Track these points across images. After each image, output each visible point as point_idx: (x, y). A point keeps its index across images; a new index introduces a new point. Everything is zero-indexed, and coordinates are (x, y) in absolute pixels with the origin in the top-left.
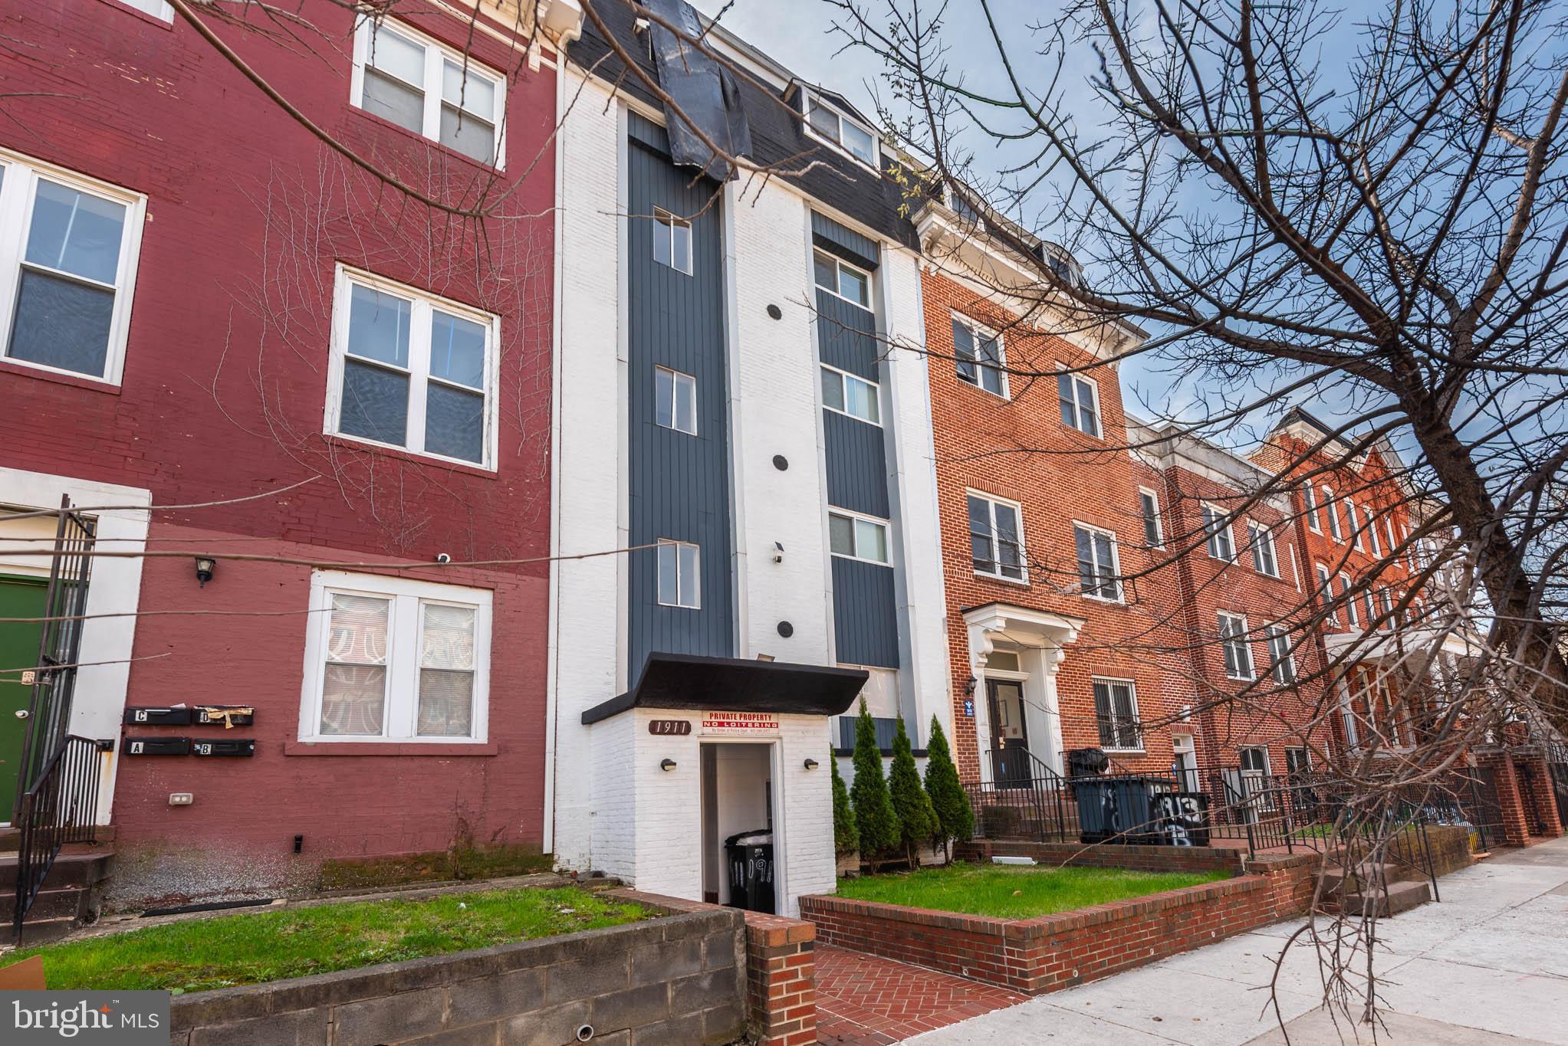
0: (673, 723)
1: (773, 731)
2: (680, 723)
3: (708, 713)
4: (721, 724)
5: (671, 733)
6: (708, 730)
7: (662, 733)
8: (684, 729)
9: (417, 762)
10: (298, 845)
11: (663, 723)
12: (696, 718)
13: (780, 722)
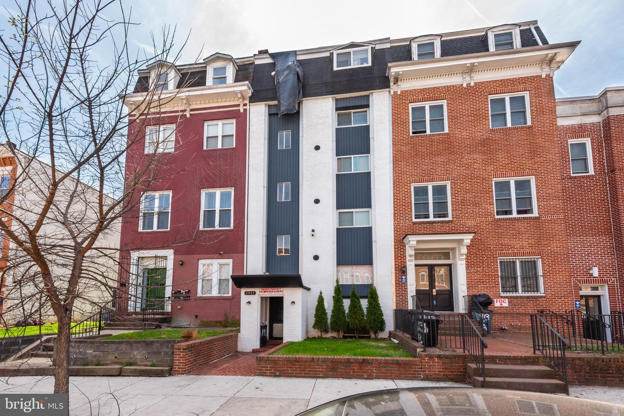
0: (250, 292)
1: (281, 293)
2: (253, 292)
3: (261, 289)
4: (265, 292)
5: (250, 294)
6: (261, 293)
7: (248, 294)
8: (254, 293)
9: (217, 300)
10: (196, 317)
11: (248, 292)
12: (257, 290)
13: (284, 290)
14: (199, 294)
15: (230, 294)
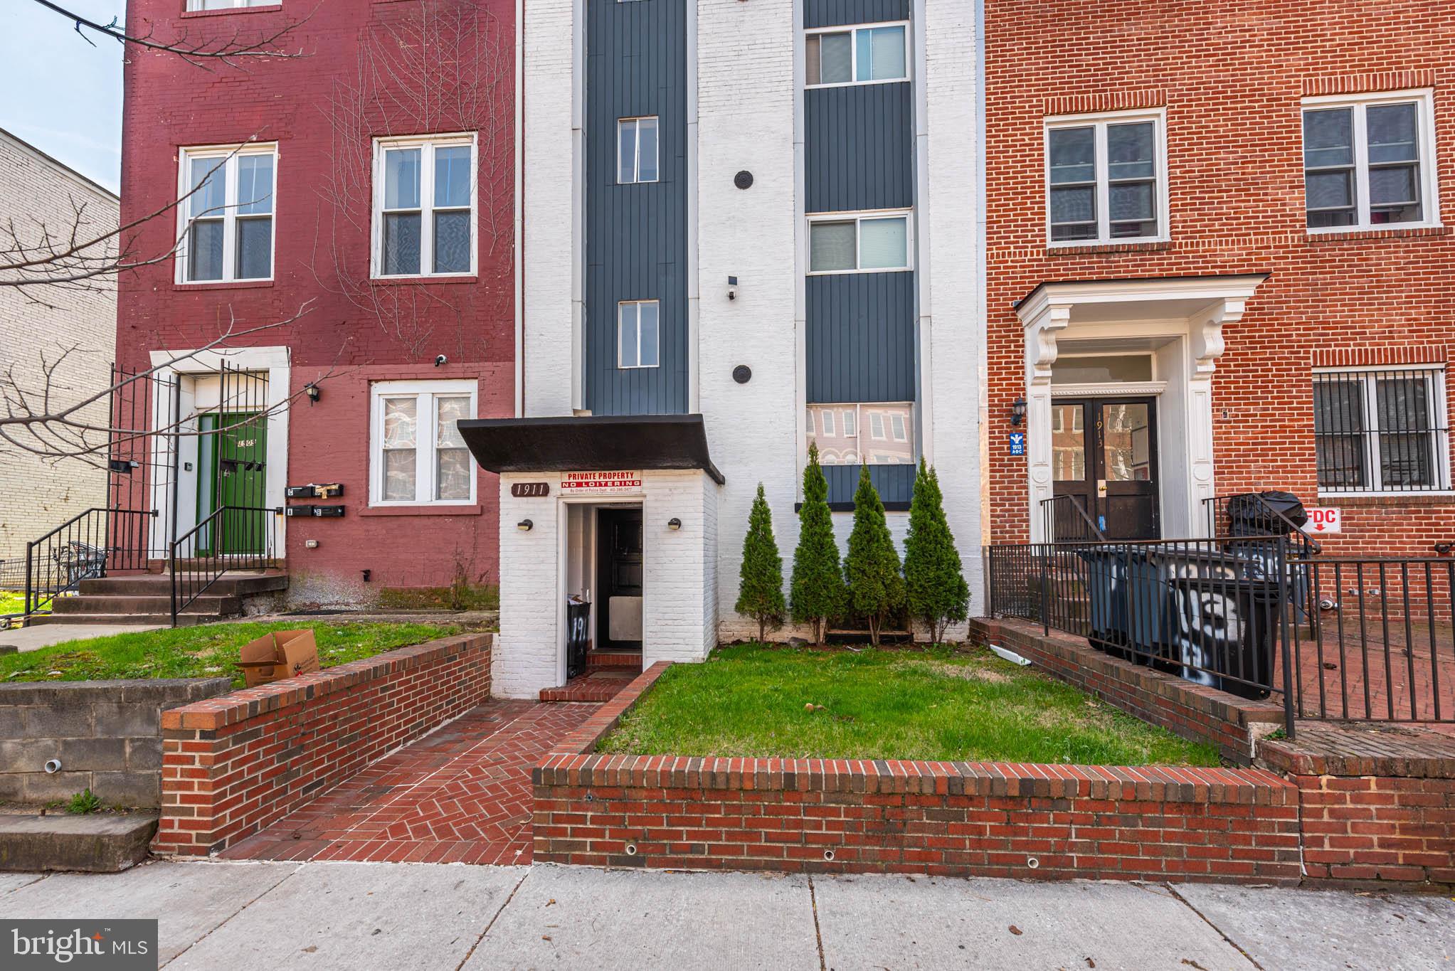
0: (531, 485)
1: (635, 489)
2: (538, 485)
3: (566, 475)
4: (579, 485)
5: (530, 495)
6: (567, 491)
7: (522, 495)
8: (543, 490)
9: (432, 520)
10: (367, 576)
11: (523, 485)
12: (554, 480)
13: (644, 479)
14: (376, 500)
15: (473, 501)
